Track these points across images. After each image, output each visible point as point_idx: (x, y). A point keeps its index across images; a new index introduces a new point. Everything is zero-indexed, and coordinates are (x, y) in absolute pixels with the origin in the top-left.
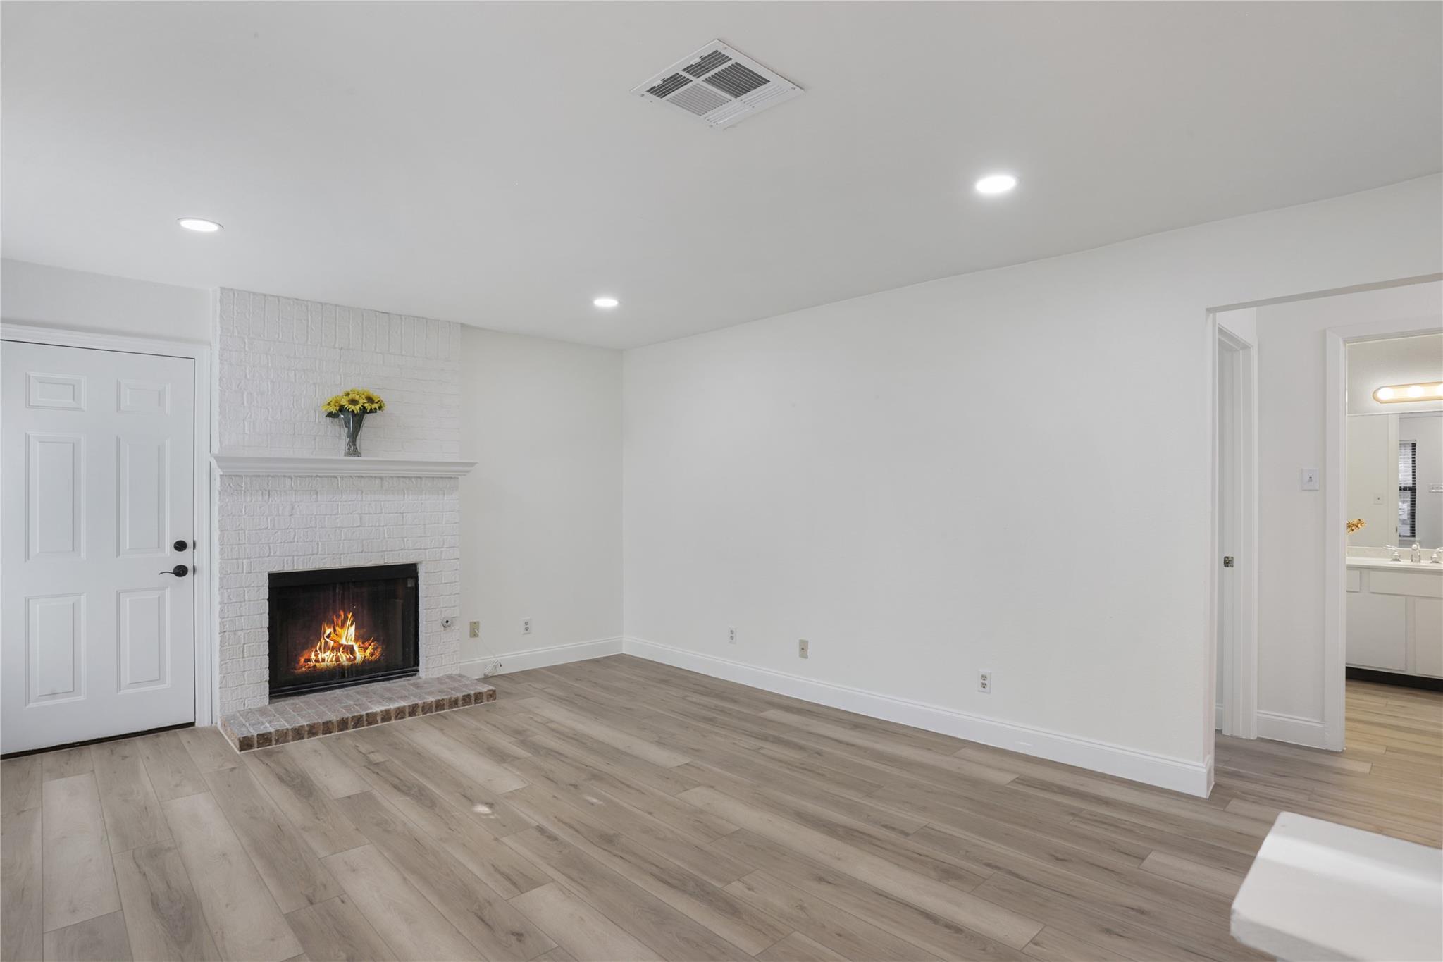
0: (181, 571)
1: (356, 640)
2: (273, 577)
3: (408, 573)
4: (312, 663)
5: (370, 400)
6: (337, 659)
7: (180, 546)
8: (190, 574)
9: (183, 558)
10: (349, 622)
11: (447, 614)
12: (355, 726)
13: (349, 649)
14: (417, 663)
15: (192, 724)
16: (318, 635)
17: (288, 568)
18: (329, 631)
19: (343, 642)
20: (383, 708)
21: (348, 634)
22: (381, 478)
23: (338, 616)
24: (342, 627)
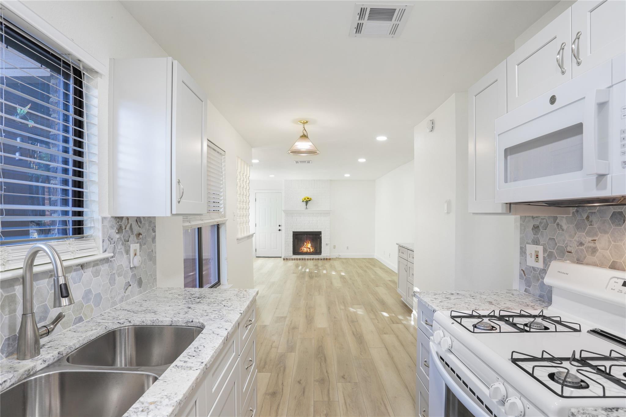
0: (280, 230)
1: (311, 247)
2: (293, 232)
3: (320, 233)
4: (302, 250)
5: (308, 198)
6: (307, 250)
7: (280, 226)
8: (281, 231)
9: (280, 228)
10: (309, 243)
11: (327, 243)
12: (302, 260)
13: (309, 249)
14: (321, 253)
15: (281, 257)
16: (304, 244)
17: (296, 231)
18: (306, 244)
19: (308, 247)
20: (308, 258)
21: (309, 245)
22: (313, 214)
23: (307, 241)
24: (308, 244)
